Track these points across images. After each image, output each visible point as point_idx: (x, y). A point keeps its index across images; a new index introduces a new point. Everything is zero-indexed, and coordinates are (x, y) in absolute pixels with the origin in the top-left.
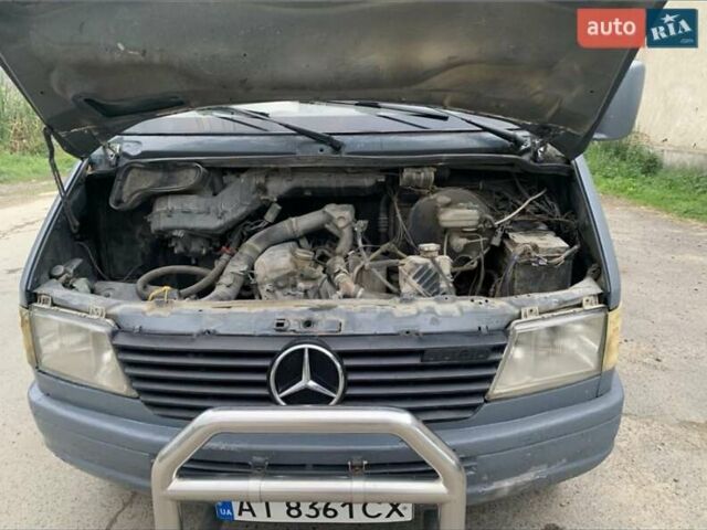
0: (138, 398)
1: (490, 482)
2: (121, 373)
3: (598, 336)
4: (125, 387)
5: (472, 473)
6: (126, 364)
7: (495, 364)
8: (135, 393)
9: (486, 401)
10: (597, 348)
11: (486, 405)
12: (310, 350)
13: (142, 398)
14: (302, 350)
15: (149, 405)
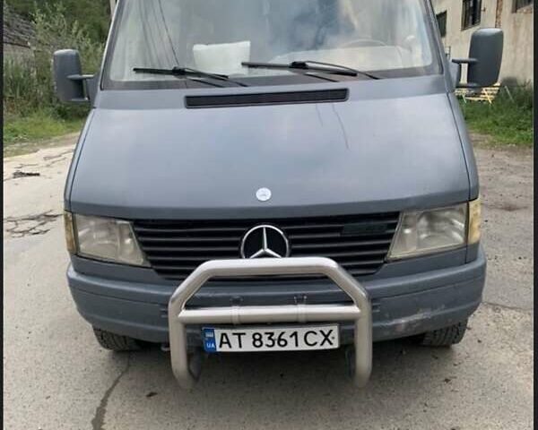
0: (151, 268)
1: (391, 319)
2: (139, 251)
3: (464, 218)
4: (142, 260)
5: (378, 311)
6: (143, 244)
7: (390, 236)
8: (149, 265)
9: (385, 262)
10: (463, 225)
11: (386, 265)
12: (267, 228)
13: (154, 267)
14: (262, 229)
15: (159, 272)
